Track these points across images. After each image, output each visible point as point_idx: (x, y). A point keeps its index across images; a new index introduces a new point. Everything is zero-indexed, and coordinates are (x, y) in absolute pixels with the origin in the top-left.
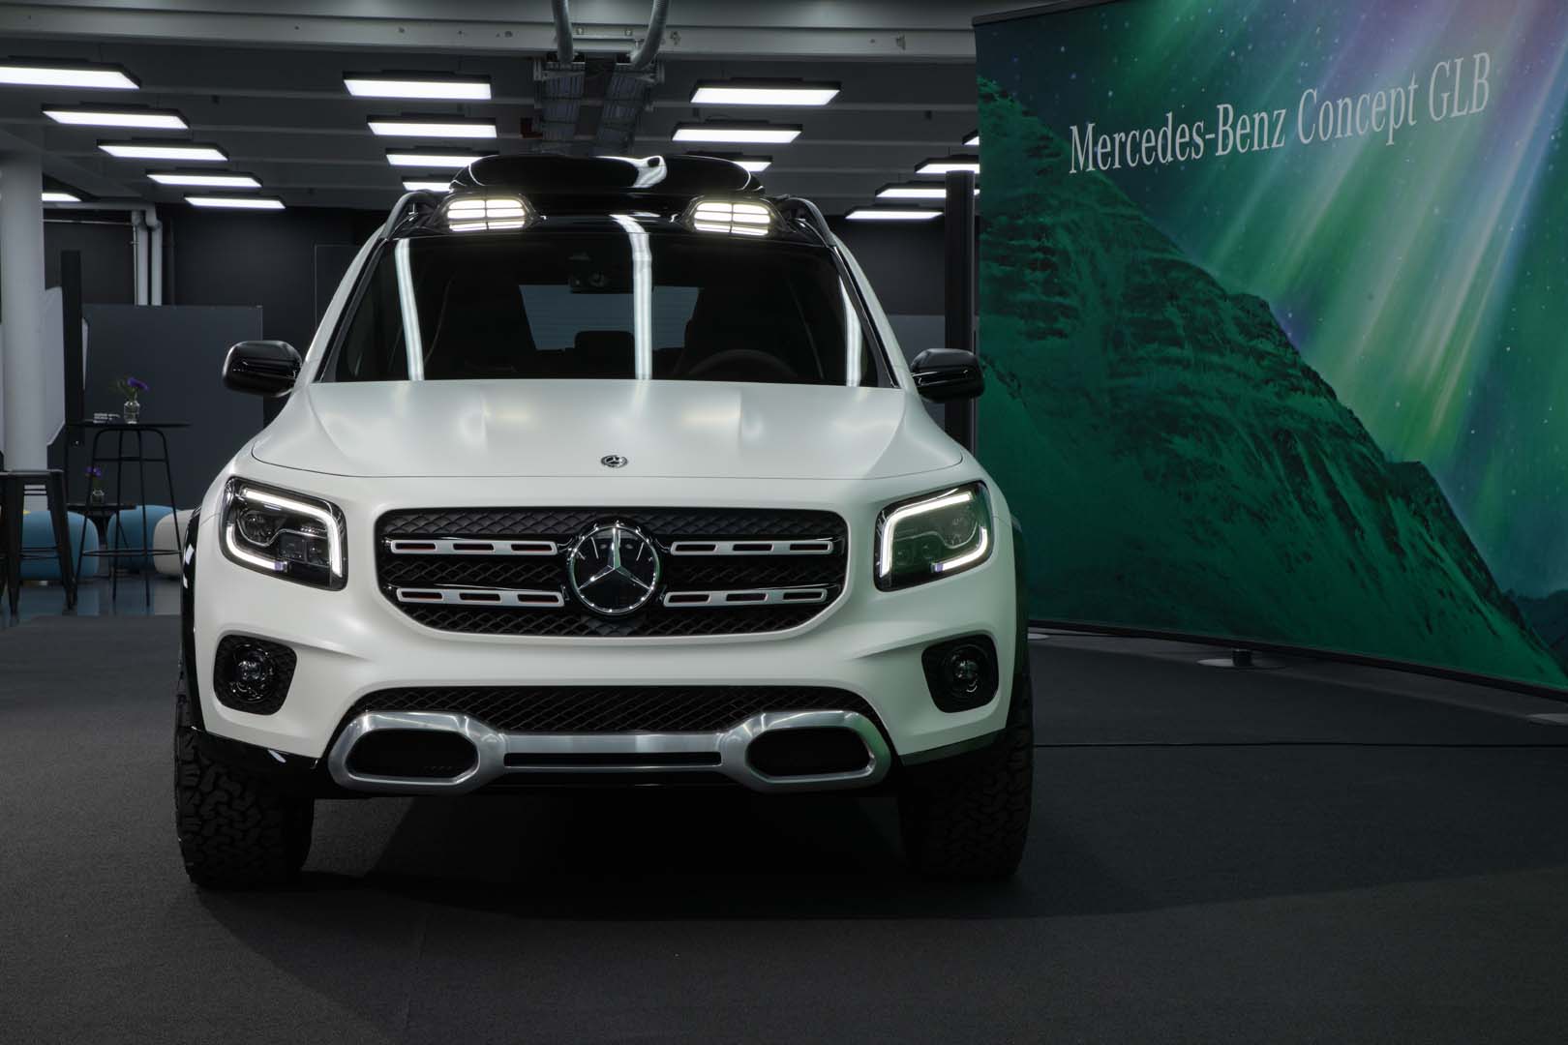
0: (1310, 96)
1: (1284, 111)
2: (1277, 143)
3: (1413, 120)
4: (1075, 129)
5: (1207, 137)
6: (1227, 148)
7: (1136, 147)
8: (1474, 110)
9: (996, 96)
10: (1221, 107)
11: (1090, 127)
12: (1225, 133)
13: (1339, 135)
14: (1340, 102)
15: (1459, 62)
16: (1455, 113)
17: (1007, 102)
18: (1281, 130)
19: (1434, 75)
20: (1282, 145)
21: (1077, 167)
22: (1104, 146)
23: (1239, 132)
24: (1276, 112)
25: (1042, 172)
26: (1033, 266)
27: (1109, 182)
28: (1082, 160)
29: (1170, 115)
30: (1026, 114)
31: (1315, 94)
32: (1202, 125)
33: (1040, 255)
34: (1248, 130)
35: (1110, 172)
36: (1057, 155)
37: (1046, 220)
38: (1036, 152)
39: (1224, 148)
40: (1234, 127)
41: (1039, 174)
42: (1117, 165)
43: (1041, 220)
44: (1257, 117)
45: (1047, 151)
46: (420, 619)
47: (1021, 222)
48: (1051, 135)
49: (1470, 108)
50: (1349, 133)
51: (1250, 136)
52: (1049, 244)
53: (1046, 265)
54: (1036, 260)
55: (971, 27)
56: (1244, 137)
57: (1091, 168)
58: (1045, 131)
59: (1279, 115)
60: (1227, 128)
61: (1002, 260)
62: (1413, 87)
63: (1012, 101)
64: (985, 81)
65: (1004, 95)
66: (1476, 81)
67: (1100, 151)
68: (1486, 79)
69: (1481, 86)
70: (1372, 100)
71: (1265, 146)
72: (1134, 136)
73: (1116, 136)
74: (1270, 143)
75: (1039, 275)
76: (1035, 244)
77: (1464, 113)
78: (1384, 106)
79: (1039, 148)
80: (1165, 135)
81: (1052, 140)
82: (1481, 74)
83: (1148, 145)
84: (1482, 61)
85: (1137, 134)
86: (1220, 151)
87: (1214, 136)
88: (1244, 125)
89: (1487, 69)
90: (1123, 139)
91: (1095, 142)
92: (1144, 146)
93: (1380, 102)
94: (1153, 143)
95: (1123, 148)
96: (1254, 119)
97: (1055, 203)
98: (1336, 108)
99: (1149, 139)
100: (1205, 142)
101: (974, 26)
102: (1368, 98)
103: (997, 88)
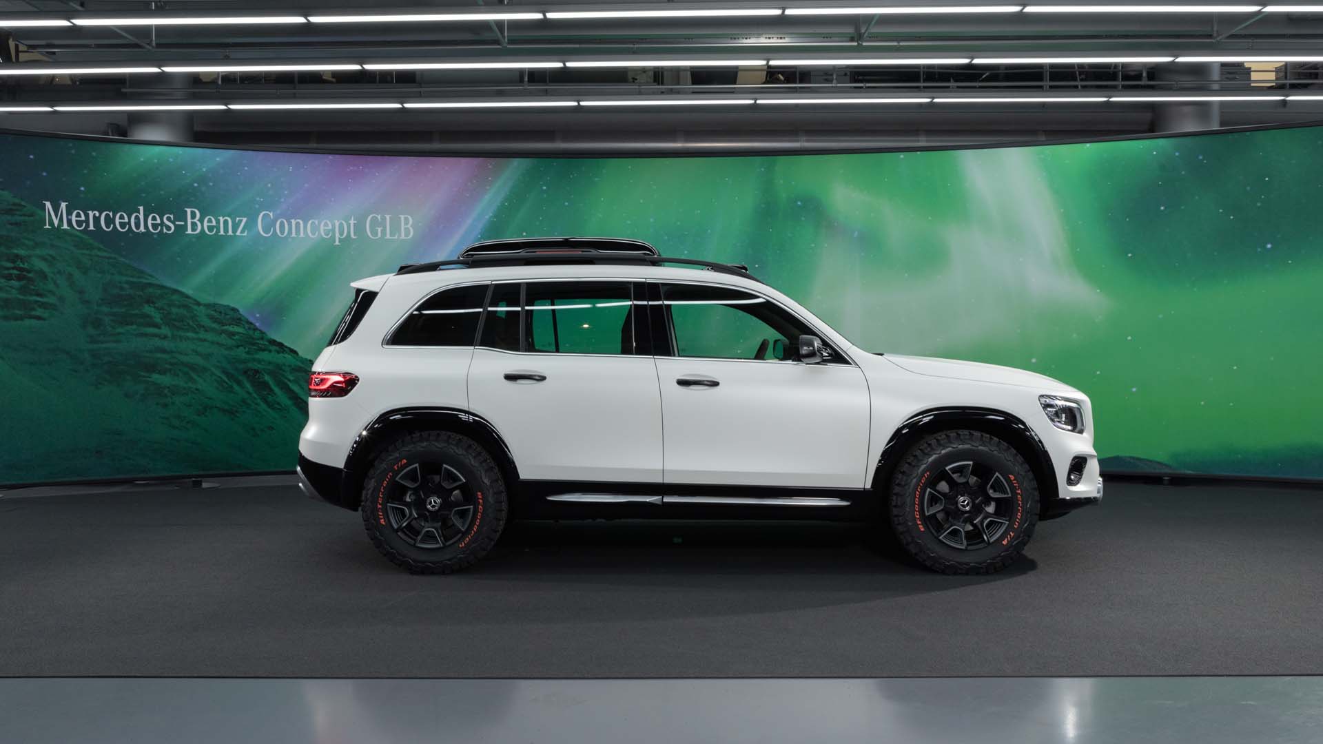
0: (267, 214)
1: (245, 219)
2: (241, 233)
3: (354, 235)
4: (48, 204)
5: (177, 223)
6: (196, 230)
7: (109, 221)
8: (403, 238)
10: (189, 211)
11: (63, 205)
12: (194, 224)
13: (294, 235)
14: (293, 222)
15: (388, 217)
16: (388, 236)
18: (245, 225)
19: (369, 219)
20: (245, 234)
21: (51, 223)
22: (78, 216)
23: (206, 224)
24: (238, 219)
25: (17, 224)
26: (9, 277)
27: (84, 236)
28: (56, 222)
29: (141, 208)
31: (271, 214)
32: (172, 216)
33: (15, 272)
34: (214, 224)
35: (86, 231)
36: (31, 215)
37: (22, 252)
38: (9, 212)
39: (193, 230)
40: (201, 220)
41: (11, 224)
42: (92, 227)
43: (16, 251)
44: (222, 219)
45: (18, 213)
48: (23, 203)
49: (400, 235)
50: (302, 235)
51: (216, 227)
52: (26, 266)
53: (19, 278)
54: (11, 274)
56: (210, 229)
57: (65, 226)
58: (17, 201)
59: (241, 220)
60: (195, 220)
62: (352, 222)
66: (403, 226)
67: (74, 219)
68: (411, 226)
69: (406, 229)
70: (320, 223)
71: (230, 233)
72: (107, 215)
73: (90, 212)
74: (234, 231)
75: (15, 283)
76: (12, 265)
77: (396, 237)
78: (330, 227)
79: (11, 210)
80: (137, 218)
81: (25, 206)
82: (406, 223)
83: (121, 221)
84: (406, 219)
85: (111, 214)
86: (189, 231)
87: (183, 223)
88: (210, 221)
89: (411, 222)
90: (97, 214)
91: (69, 213)
92: (117, 221)
93: (326, 225)
94: (126, 220)
95: (97, 220)
96: (219, 220)
97: (31, 243)
98: (290, 224)
99: (122, 217)
100: (175, 226)
102: (316, 222)
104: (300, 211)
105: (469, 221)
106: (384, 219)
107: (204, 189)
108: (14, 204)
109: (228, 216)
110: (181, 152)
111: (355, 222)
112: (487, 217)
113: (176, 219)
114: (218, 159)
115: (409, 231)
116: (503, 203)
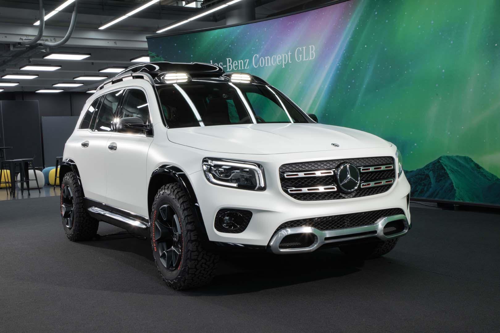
0: (256, 56)
1: (248, 60)
3: (291, 61)
5: (224, 66)
6: (231, 68)
8: (311, 59)
9: (155, 57)
10: (228, 59)
12: (230, 66)
13: (266, 65)
14: (266, 58)
15: (304, 48)
16: (304, 60)
18: (248, 64)
19: (296, 51)
20: (248, 68)
23: (234, 65)
29: (211, 61)
30: (165, 61)
31: (258, 56)
32: (222, 63)
34: (237, 64)
39: (230, 69)
40: (232, 64)
44: (239, 61)
46: (295, 198)
49: (309, 58)
50: (270, 65)
51: (238, 66)
55: (146, 40)
56: (236, 67)
59: (246, 61)
60: (230, 64)
62: (289, 54)
63: (160, 58)
64: (151, 53)
65: (158, 56)
66: (311, 52)
69: (312, 53)
70: (276, 57)
71: (243, 68)
74: (244, 67)
77: (308, 59)
78: (281, 58)
82: (312, 50)
84: (312, 47)
86: (228, 70)
87: (226, 66)
88: (235, 63)
93: (279, 57)
96: (239, 62)
98: (265, 59)
100: (223, 67)
101: (147, 38)
102: (275, 57)
103: (155, 55)
104: (268, 53)
105: (340, 43)
106: (302, 49)
107: (233, 47)
109: (242, 60)
110: (225, 31)
111: (291, 54)
112: (348, 39)
113: (224, 65)
114: (238, 31)
116: (356, 29)
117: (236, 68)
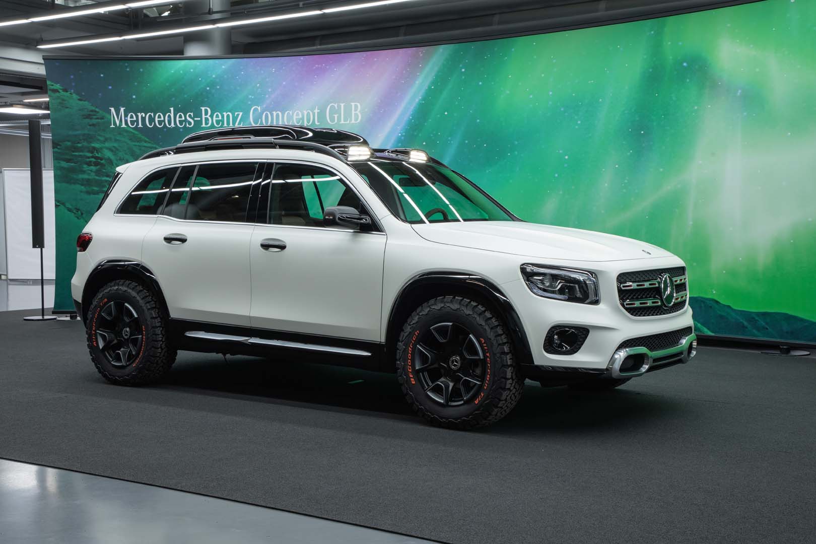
0: (255, 110)
1: (241, 113)
2: (238, 125)
3: (318, 122)
4: (113, 110)
5: (195, 119)
6: (208, 123)
7: (152, 120)
8: (353, 121)
9: (61, 91)
10: (203, 109)
11: (122, 109)
12: (207, 119)
14: (275, 113)
15: (342, 105)
16: (342, 122)
17: (68, 94)
18: (241, 119)
19: (329, 107)
20: (241, 125)
21: (115, 124)
22: (132, 117)
23: (215, 119)
24: (236, 113)
25: (93, 125)
26: (89, 164)
27: (136, 132)
28: (118, 123)
29: (172, 109)
30: (80, 100)
31: (259, 108)
32: (192, 114)
33: (93, 160)
34: (220, 118)
35: (136, 128)
36: (102, 118)
37: (97, 145)
38: (88, 117)
39: (206, 124)
40: (212, 116)
41: (90, 125)
42: (140, 126)
43: (93, 145)
45: (95, 117)
47: (79, 145)
48: (97, 110)
49: (351, 120)
51: (222, 121)
52: (99, 155)
53: (96, 164)
54: (91, 162)
55: (42, 62)
56: (218, 122)
57: (124, 125)
58: (93, 108)
59: (238, 115)
60: (208, 116)
61: (68, 161)
62: (316, 111)
63: (71, 94)
64: (52, 84)
65: (65, 90)
66: (353, 112)
67: (129, 119)
68: (360, 112)
69: (356, 114)
70: (293, 114)
71: (231, 125)
72: (150, 115)
73: (139, 114)
74: (234, 124)
75: (93, 168)
76: (90, 155)
77: (348, 122)
78: (300, 116)
79: (90, 115)
80: (169, 116)
81: (98, 112)
82: (356, 110)
83: (159, 119)
84: (356, 107)
85: (152, 114)
86: (204, 125)
87: (199, 119)
88: (217, 116)
89: (359, 110)
90: (144, 116)
91: (126, 116)
92: (157, 119)
93: (298, 115)
94: (162, 119)
95: (143, 119)
96: (224, 115)
97: (102, 139)
98: (272, 115)
99: (159, 117)
100: (195, 121)
101: (43, 59)
102: (291, 113)
103: (61, 88)
104: (278, 107)
105: (403, 105)
106: (339, 107)
107: (213, 91)
108: (92, 111)
109: (230, 112)
110: (198, 64)
111: (319, 111)
112: (417, 100)
113: (195, 116)
114: (223, 67)
115: (358, 116)
116: (429, 88)
117: (218, 124)
